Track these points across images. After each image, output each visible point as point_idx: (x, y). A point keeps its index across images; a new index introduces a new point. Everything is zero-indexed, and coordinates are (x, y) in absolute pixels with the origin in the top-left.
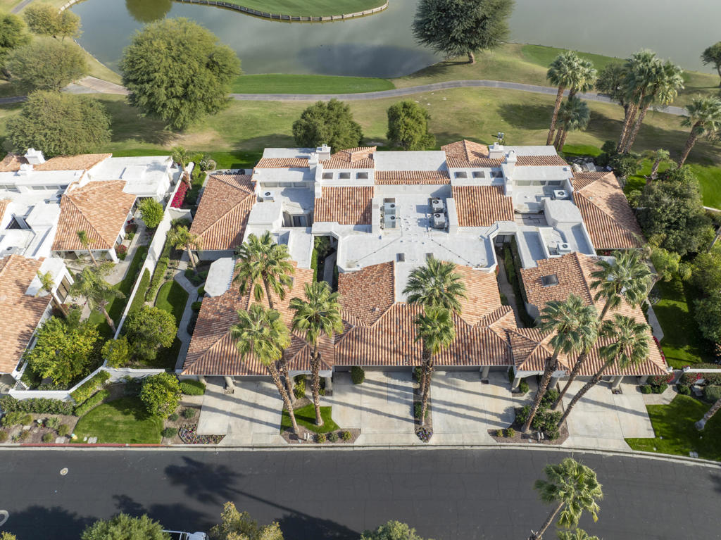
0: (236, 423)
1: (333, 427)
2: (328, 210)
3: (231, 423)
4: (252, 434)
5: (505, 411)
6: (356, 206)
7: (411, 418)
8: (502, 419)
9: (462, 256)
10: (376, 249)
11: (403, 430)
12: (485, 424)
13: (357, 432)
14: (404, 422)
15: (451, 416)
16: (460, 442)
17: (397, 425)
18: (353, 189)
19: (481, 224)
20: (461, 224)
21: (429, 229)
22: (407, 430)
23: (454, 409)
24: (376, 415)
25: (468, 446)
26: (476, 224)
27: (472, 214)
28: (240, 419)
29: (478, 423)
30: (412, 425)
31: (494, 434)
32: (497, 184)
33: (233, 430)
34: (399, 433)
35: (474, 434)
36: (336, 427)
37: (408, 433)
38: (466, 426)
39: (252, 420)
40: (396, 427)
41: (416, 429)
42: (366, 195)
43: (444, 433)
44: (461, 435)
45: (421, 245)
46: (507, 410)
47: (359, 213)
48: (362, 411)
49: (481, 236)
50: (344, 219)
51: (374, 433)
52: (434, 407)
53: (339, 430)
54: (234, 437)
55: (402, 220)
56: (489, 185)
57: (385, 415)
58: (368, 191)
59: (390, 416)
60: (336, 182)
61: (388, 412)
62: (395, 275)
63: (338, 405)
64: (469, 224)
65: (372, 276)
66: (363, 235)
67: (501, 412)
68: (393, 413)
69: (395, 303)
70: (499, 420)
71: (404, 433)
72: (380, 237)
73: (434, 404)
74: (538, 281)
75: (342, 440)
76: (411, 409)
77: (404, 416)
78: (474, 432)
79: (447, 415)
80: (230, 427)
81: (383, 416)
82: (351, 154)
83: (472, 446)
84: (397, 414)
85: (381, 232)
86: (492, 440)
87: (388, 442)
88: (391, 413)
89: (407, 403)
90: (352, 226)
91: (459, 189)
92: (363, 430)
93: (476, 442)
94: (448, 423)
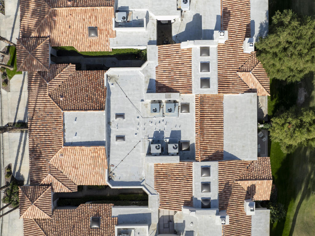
0: (12, 19)
1: (10, 76)
2: (169, 56)
3: (12, 16)
4: (6, 30)
5: (22, 175)
6: (172, 79)
7: (17, 121)
8: (17, 172)
9: (122, 163)
10: (130, 98)
11: (10, 116)
12: (14, 163)
13: (8, 90)
14: (14, 117)
15: (18, 144)
16: (5, 147)
17: (12, 112)
18: (190, 76)
19: (156, 181)
20: (157, 165)
21: (151, 140)
22: (10, 118)
23: (22, 146)
24: (18, 101)
25: (3, 151)
26: (156, 177)
27: (166, 176)
28: (13, 21)
29: (15, 159)
30: (13, 121)
31: (9, 167)
32: (194, 201)
33: (8, 19)
34: (8, 113)
35: (9, 156)
36: (11, 78)
37: (9, 119)
38: (14, 152)
39: (13, 28)
40: (11, 112)
41: (11, 123)
42: (183, 87)
43: (9, 139)
44: (8, 148)
45: (135, 133)
46: (22, 176)
47: (166, 82)
48: (19, 92)
49: (144, 180)
50: (161, 71)
51: (8, 100)
52: (23, 134)
53: (9, 79)
54: (4, 20)
55: (163, 118)
56: (193, 194)
57: (18, 106)
58: (188, 89)
59: (18, 109)
60: (197, 59)
61: (19, 107)
62: (89, 112)
63: (23, 78)
64: (157, 172)
65: (95, 95)
66: (145, 87)
67: (21, 173)
68: (19, 110)
69: (62, 112)
70: (17, 171)
71: (9, 117)
72: (142, 100)
73: (24, 134)
74: (98, 214)
75: (3, 81)
76: (22, 121)
77: (17, 117)
78: (10, 156)
79: (19, 142)
80: (9, 16)
81: (17, 105)
82: (250, 71)
83: (3, 154)
84: (19, 112)
85: (148, 101)
86: (6, 165)
87: (4, 107)
88: (19, 109)
89: (25, 119)
90: (154, 77)
91: (190, 168)
92: (9, 93)
93: (5, 156)
94: (14, 142)
